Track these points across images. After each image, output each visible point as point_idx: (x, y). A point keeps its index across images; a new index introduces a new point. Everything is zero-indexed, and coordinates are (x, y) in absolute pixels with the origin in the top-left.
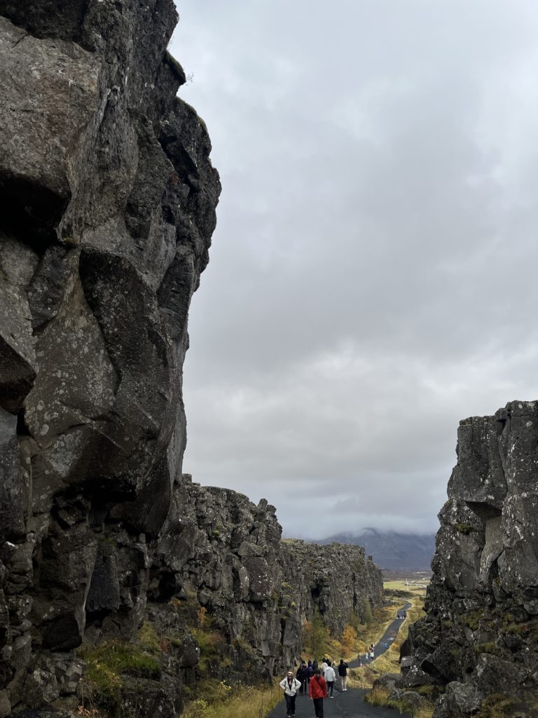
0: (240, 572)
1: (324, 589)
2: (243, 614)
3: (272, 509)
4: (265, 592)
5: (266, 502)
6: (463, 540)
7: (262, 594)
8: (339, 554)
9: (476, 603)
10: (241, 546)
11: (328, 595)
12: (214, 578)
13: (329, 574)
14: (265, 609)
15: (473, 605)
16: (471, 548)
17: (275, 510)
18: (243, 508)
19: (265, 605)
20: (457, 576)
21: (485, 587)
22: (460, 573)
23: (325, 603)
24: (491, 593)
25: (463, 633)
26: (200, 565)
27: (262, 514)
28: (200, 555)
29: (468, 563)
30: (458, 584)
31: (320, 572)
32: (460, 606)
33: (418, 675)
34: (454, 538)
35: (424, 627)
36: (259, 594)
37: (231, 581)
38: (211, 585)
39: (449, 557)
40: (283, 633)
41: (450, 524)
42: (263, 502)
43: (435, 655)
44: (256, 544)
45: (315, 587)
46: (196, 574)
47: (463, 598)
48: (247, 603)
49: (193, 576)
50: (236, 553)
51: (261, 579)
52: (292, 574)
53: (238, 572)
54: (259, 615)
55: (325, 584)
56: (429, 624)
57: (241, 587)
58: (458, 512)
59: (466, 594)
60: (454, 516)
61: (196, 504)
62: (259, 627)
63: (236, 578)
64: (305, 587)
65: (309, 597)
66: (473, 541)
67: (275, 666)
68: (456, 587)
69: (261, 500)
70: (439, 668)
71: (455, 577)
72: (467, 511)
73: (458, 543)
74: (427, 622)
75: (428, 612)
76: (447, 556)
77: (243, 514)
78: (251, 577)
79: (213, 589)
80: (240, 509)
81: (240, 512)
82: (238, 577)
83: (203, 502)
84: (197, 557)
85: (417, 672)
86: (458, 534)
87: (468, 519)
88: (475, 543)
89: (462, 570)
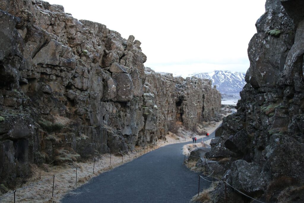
0: (109, 82)
1: (183, 101)
2: (111, 108)
3: (138, 43)
4: (127, 96)
5: (134, 38)
6: (273, 43)
7: (126, 97)
8: (195, 83)
9: (275, 96)
10: (112, 65)
11: (186, 105)
12: (82, 83)
13: (188, 94)
14: (128, 107)
15: (272, 97)
16: (279, 49)
17: (140, 43)
18: (115, 40)
19: (129, 104)
20: (262, 74)
21: (286, 80)
22: (265, 72)
23: (184, 109)
24: (292, 85)
25: (260, 120)
26: (64, 71)
27: (131, 46)
28: (64, 63)
29: (274, 63)
30: (262, 81)
31: (182, 92)
32: (260, 99)
33: (220, 150)
34: (264, 42)
35: (233, 119)
36: (123, 97)
37: (102, 87)
38: (80, 87)
39: (257, 59)
40: (145, 122)
41: (263, 31)
42: (132, 37)
43: (236, 136)
44: (125, 66)
45: (178, 101)
46: (62, 78)
47: (265, 92)
48: (115, 102)
49: (59, 79)
50: (109, 70)
51: (126, 88)
52: (163, 92)
53: (107, 82)
54: (124, 110)
55: (185, 99)
56: (237, 117)
57: (109, 91)
58: (272, 20)
59: (267, 89)
60: (268, 23)
61: (65, 27)
62: (124, 117)
63: (105, 86)
64: (171, 100)
65: (174, 106)
66: (282, 43)
67: (138, 141)
68: (260, 85)
69: (130, 36)
70: (237, 145)
71: (260, 75)
72: (281, 17)
73: (268, 46)
74: (237, 116)
75: (239, 109)
76: (256, 59)
77: (114, 44)
78: (117, 86)
79: (82, 90)
80: (112, 40)
81: (112, 43)
82: (107, 85)
83: (72, 27)
84: (61, 65)
85: (220, 148)
86: (269, 38)
87: (281, 24)
88: (283, 45)
89: (267, 70)
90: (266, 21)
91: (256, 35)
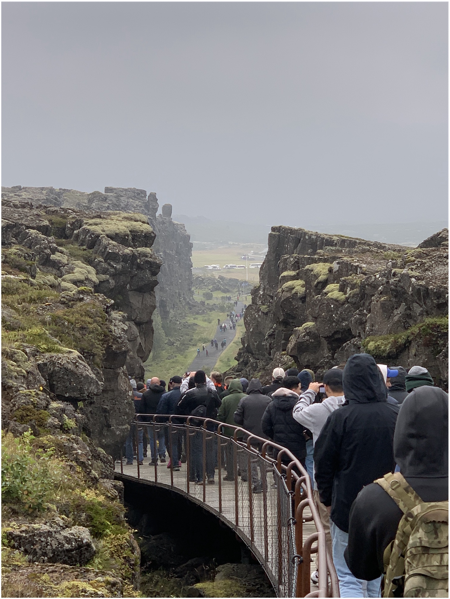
6: (263, 318)
22: (258, 342)
30: (255, 349)
32: (254, 365)
34: (257, 316)
41: (256, 304)
47: (258, 359)
58: (263, 295)
60: (260, 297)
68: (254, 353)
71: (254, 345)
73: (259, 320)
76: (250, 328)
86: (260, 313)
87: (270, 302)
88: (271, 322)
89: (259, 340)
90: (258, 294)
91: (250, 305)
